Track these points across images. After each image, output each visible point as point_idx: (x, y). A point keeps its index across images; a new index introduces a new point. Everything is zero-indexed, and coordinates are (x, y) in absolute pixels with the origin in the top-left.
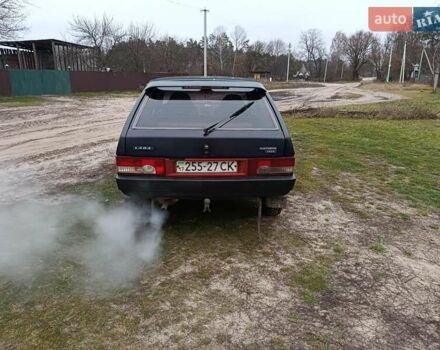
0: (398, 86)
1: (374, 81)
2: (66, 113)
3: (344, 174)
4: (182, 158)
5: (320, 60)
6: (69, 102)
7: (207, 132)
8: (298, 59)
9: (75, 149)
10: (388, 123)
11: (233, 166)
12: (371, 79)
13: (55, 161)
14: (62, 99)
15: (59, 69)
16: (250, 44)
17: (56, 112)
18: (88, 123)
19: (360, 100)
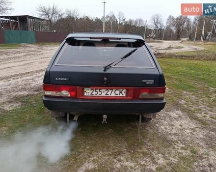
0: (201, 43)
1: (188, 40)
2: (31, 53)
3: (185, 92)
4: (88, 86)
5: (161, 29)
6: (33, 47)
7: (106, 68)
8: (150, 28)
9: (31, 73)
10: (202, 62)
11: (123, 92)
12: (186, 39)
13: (18, 80)
14: (30, 45)
15: (30, 30)
16: (126, 20)
17: (26, 52)
18: (42, 58)
19: (183, 49)
